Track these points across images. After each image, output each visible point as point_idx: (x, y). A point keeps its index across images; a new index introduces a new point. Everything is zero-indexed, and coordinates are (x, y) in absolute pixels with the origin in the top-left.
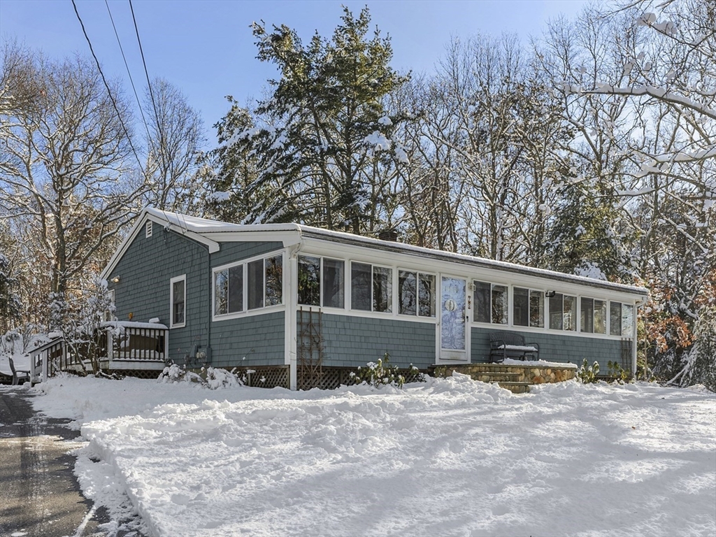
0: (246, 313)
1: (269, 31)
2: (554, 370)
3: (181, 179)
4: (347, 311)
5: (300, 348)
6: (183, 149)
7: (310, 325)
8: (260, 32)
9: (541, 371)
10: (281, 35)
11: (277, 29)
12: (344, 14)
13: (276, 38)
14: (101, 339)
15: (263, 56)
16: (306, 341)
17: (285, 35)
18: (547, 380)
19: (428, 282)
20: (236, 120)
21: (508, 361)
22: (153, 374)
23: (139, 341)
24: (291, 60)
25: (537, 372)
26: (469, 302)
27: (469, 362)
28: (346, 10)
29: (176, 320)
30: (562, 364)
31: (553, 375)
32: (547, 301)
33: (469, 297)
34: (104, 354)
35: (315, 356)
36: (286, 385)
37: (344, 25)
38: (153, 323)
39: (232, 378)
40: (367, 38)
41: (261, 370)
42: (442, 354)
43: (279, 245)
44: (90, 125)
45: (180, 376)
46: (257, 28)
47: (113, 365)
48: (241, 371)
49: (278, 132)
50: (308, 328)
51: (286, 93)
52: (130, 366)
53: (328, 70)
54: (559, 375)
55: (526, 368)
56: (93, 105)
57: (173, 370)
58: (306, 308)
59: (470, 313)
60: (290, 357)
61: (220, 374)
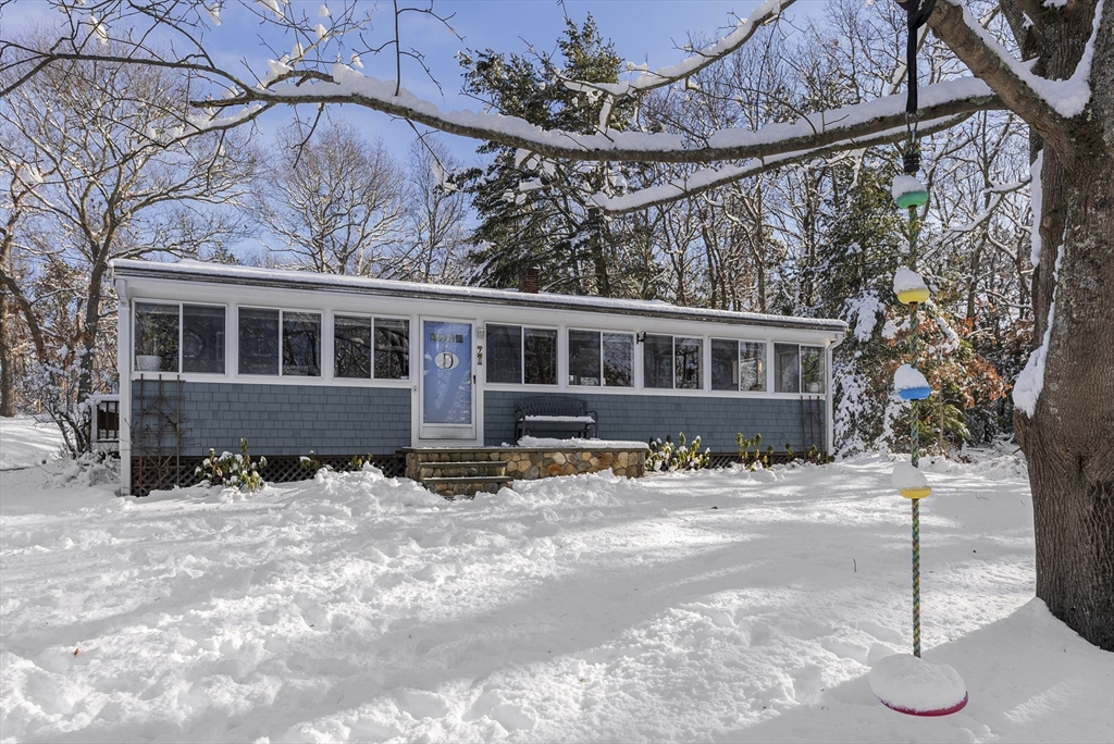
1: (476, 59)
2: (596, 452)
4: (231, 375)
7: (161, 399)
8: (467, 62)
9: (567, 455)
10: (487, 61)
11: (481, 55)
12: (568, 28)
13: (483, 66)
17: (492, 60)
18: (582, 469)
25: (559, 458)
26: (480, 356)
27: (480, 444)
28: (569, 23)
30: (615, 442)
31: (594, 461)
32: (638, 351)
33: (480, 348)
37: (567, 39)
46: (463, 58)
54: (607, 460)
59: (480, 371)
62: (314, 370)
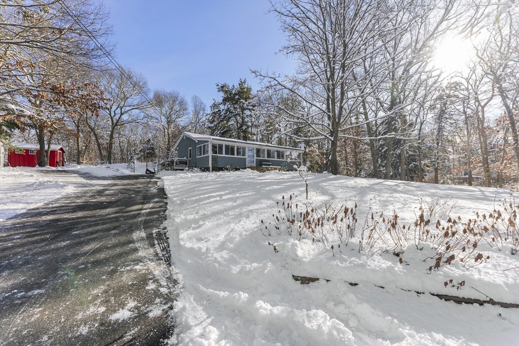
0: (203, 156)
1: (220, 85)
3: (201, 121)
4: (224, 155)
5: (212, 163)
6: (201, 113)
7: (215, 158)
8: (218, 85)
9: (271, 168)
11: (222, 85)
13: (222, 87)
14: (172, 162)
15: (219, 91)
16: (214, 162)
17: (224, 86)
19: (244, 149)
20: (215, 106)
21: (263, 166)
22: (183, 170)
23: (181, 163)
24: (226, 92)
25: (269, 168)
27: (255, 166)
28: (240, 79)
29: (190, 157)
32: (276, 153)
33: (255, 152)
34: (173, 165)
35: (216, 165)
36: (209, 171)
37: (240, 83)
38: (185, 158)
39: (199, 170)
40: (246, 86)
41: (205, 168)
42: (248, 164)
43: (208, 141)
44: (177, 107)
45: (189, 170)
47: (175, 168)
48: (201, 169)
49: (223, 110)
50: (214, 159)
51: (225, 100)
52: (179, 168)
53: (236, 94)
54: (275, 169)
55: (267, 168)
56: (177, 102)
57: (187, 168)
58: (214, 155)
59: (255, 155)
60: (210, 165)
61: (196, 169)
62: (233, 154)
